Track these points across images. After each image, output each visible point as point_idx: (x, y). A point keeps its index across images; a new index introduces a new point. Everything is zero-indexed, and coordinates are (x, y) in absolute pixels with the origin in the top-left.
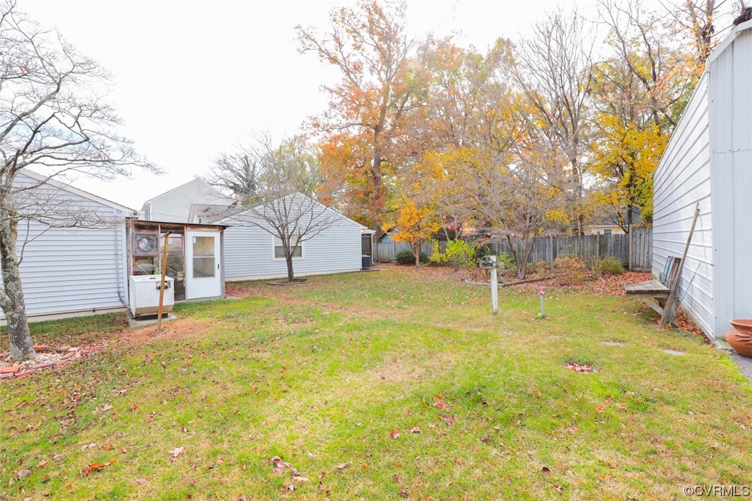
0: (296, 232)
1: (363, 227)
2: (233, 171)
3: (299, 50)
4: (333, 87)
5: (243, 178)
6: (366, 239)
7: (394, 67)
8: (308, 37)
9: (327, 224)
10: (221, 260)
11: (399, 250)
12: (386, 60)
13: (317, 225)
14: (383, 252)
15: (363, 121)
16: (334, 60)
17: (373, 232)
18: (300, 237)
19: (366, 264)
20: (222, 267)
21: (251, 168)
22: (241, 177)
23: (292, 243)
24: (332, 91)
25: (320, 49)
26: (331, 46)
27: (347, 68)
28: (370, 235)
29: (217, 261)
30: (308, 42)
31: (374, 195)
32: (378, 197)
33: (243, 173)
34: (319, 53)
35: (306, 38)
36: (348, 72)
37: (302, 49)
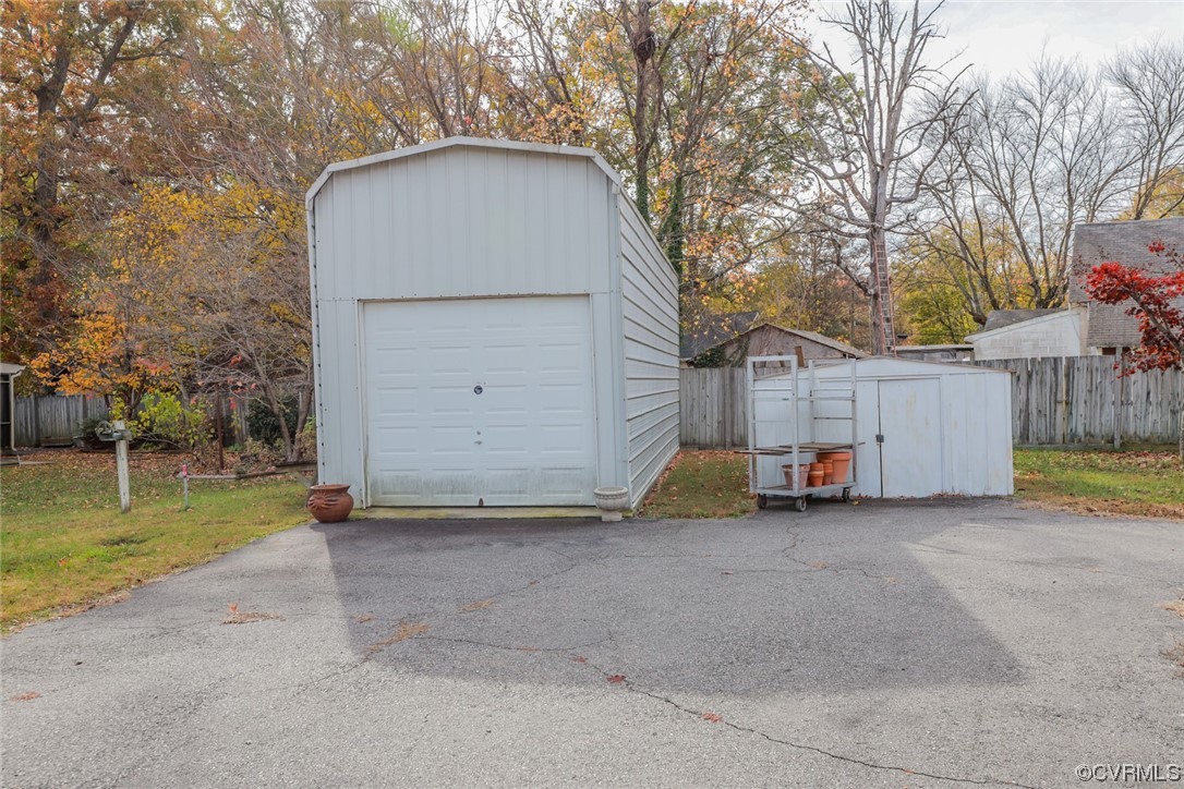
14: (53, 421)
17: (14, 369)
31: (31, 272)
32: (44, 278)
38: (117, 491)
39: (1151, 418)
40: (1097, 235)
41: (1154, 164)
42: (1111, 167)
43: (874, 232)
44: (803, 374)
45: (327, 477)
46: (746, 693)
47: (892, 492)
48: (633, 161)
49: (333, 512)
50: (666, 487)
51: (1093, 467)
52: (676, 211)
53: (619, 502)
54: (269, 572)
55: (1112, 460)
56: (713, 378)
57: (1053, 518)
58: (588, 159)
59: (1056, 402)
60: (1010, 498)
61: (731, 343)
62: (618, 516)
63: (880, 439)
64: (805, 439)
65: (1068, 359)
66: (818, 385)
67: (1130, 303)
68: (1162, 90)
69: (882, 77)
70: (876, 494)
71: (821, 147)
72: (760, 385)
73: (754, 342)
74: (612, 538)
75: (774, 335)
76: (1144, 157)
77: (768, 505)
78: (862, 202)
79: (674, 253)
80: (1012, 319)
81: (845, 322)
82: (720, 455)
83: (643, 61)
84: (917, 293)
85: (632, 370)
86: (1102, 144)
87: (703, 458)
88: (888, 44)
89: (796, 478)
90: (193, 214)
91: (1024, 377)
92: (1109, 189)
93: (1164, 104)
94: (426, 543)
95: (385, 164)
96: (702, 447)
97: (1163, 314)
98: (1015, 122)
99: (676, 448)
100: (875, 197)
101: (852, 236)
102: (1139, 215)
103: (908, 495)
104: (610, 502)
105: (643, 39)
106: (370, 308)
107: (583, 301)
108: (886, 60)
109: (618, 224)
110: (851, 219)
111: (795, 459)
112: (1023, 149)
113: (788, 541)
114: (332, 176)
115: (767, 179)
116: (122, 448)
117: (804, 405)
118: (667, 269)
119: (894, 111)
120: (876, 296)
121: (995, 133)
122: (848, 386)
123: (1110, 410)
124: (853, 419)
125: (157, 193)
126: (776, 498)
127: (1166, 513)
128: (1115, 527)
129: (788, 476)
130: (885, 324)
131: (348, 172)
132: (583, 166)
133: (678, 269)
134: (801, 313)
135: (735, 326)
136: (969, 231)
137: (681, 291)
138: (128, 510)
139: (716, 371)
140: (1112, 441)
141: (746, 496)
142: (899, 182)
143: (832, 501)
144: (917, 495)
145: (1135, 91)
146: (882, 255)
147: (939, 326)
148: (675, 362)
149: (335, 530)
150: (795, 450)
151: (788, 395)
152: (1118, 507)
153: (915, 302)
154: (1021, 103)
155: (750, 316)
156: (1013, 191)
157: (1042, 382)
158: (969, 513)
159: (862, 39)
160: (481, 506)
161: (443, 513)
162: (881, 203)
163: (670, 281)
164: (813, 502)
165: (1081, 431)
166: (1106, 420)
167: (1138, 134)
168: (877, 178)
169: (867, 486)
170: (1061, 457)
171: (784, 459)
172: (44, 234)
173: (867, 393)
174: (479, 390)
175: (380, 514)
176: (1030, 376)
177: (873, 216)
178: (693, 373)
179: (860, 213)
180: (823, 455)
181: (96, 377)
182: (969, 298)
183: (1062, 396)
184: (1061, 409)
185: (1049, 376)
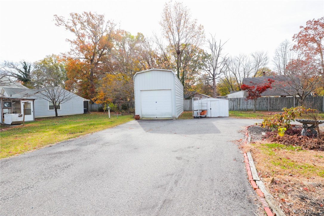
0: (58, 101)
1: (84, 99)
2: (17, 69)
3: (56, 24)
4: (72, 40)
5: (23, 73)
6: (86, 103)
7: (98, 38)
8: (60, 20)
9: (69, 98)
10: (33, 109)
11: (99, 106)
12: (95, 35)
13: (66, 99)
14: (94, 108)
15: (85, 57)
16: (73, 31)
18: (60, 102)
19: (86, 111)
20: (34, 112)
21: (28, 68)
22: (22, 72)
23: (57, 104)
24: (72, 42)
25: (66, 26)
26: (71, 24)
27: (78, 35)
28: (88, 101)
29: (32, 110)
30: (60, 22)
31: (90, 86)
32: (92, 87)
33: (23, 70)
34: (65, 27)
35: (59, 20)
36: (79, 37)
37: (57, 24)
38: (108, 116)
39: (251, 107)
40: (246, 80)
41: (257, 68)
42: (251, 69)
43: (214, 79)
44: (200, 100)
45: (136, 114)
46: (190, 134)
47: (212, 116)
48: (177, 68)
49: (137, 118)
50: (181, 116)
51: (241, 113)
52: (183, 76)
53: (175, 117)
54: (132, 125)
55: (244, 112)
56: (189, 101)
57: (233, 119)
58: (171, 71)
59: (238, 104)
60: (228, 117)
61: (191, 96)
62: (175, 119)
63: (211, 109)
64: (200, 109)
65: (240, 98)
66: (202, 102)
67: (247, 90)
68: (258, 57)
69: (215, 55)
70: (210, 117)
71: (206, 66)
72: (194, 102)
73: (195, 96)
74: (174, 121)
75: (198, 95)
76: (256, 67)
77: (195, 118)
78: (212, 74)
79: (183, 83)
80: (234, 92)
81: (210, 93)
82: (189, 112)
83: (178, 55)
84: (221, 88)
85: (177, 100)
86: (249, 65)
87: (187, 112)
88: (216, 50)
89: (199, 114)
90: (114, 78)
91: (233, 101)
92: (250, 72)
93: (259, 59)
94: (150, 122)
95: (142, 73)
96: (187, 111)
97: (251, 92)
98: (236, 62)
99: (183, 111)
100: (214, 73)
101: (210, 80)
102: (255, 76)
103: (214, 117)
104: (174, 117)
105: (178, 51)
106: (142, 91)
107: (170, 90)
108: (215, 53)
109: (175, 80)
110: (210, 77)
111: (199, 111)
112: (237, 66)
113: (197, 121)
114: (137, 74)
115: (198, 70)
116: (109, 110)
117: (200, 104)
118: (182, 85)
119: (217, 60)
120: (214, 89)
121: (233, 63)
122: (206, 102)
123: (245, 105)
124: (207, 106)
125: (108, 75)
126: (196, 117)
127: (247, 118)
128: (240, 120)
129: (198, 114)
130: (215, 93)
131: (139, 73)
132: (170, 72)
133: (183, 85)
134: (203, 91)
135: (192, 93)
136: (229, 78)
137: (184, 88)
138: (110, 119)
139: (189, 100)
140: (245, 110)
141: (192, 117)
142: (218, 71)
143: (204, 117)
144: (216, 117)
145: (254, 57)
146: (215, 82)
147: (225, 93)
148: (183, 99)
149: (138, 120)
150: (199, 110)
151: (198, 103)
152: (241, 117)
153: (221, 90)
154: (237, 59)
155: (195, 92)
156: (236, 72)
157: (236, 101)
158: (222, 118)
159: (212, 50)
160: (157, 118)
161: (152, 119)
162: (215, 74)
163: (182, 87)
164: (201, 117)
165: (241, 109)
166: (245, 107)
167: (255, 64)
168: (214, 70)
169: (209, 115)
170: (237, 112)
171: (197, 111)
172: (92, 80)
173: (209, 103)
174: (156, 102)
175: (143, 119)
176: (234, 101)
177: (213, 76)
178: (186, 100)
179: (212, 76)
180: (203, 111)
181: (100, 101)
182: (229, 89)
183: (239, 103)
184: (238, 105)
185: (237, 101)
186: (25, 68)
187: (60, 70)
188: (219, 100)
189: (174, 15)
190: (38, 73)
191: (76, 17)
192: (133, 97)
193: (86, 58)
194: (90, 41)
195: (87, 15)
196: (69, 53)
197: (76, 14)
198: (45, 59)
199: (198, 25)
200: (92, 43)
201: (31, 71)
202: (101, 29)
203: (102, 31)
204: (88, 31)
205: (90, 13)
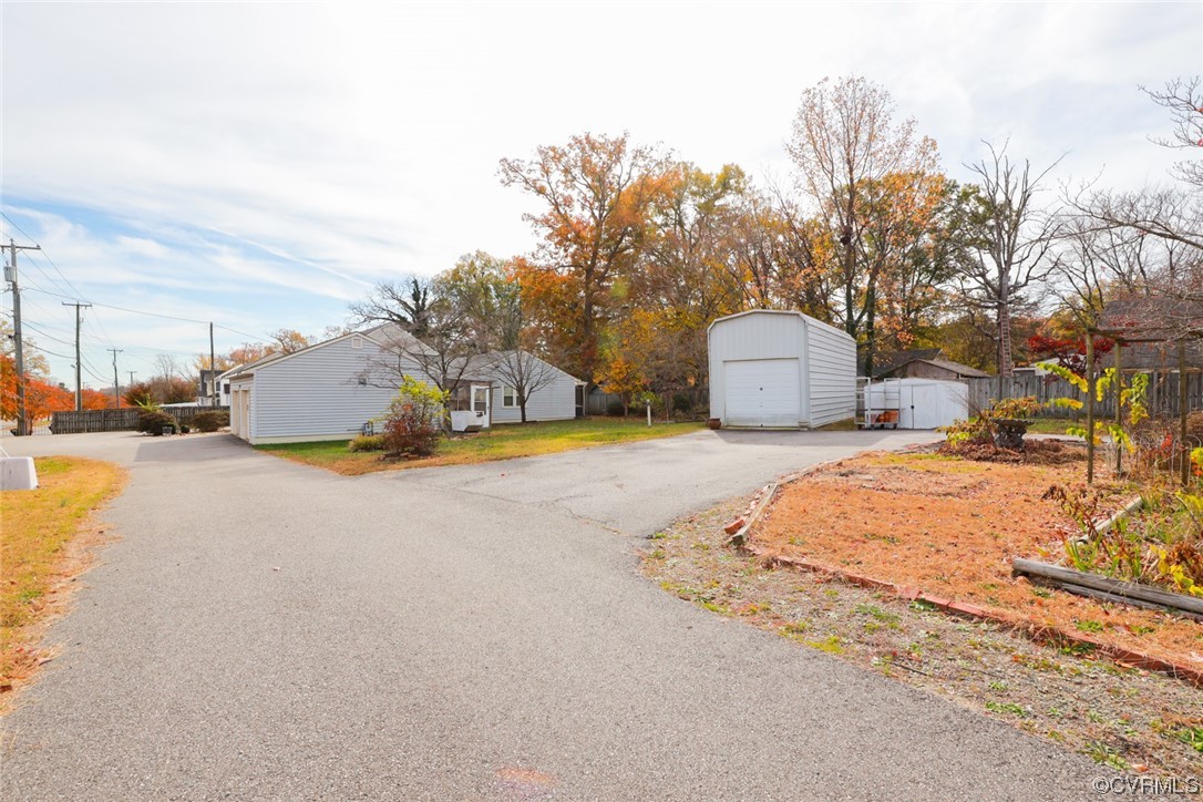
0: (529, 385)
1: (577, 380)
2: (400, 301)
3: (503, 183)
4: (538, 216)
5: (412, 310)
6: (579, 389)
8: (513, 170)
10: (490, 406)
11: (610, 401)
12: (599, 197)
14: (594, 404)
15: (573, 261)
16: (541, 191)
17: (585, 384)
19: (579, 411)
21: (422, 296)
24: (536, 221)
25: (525, 181)
26: (537, 174)
30: (512, 174)
33: (411, 303)
34: (524, 184)
35: (511, 169)
36: (557, 205)
37: (506, 181)
43: (1000, 306)
44: (882, 384)
45: (713, 416)
47: (917, 426)
49: (715, 425)
53: (806, 424)
58: (798, 315)
62: (806, 430)
63: (913, 407)
66: (888, 388)
70: (910, 427)
78: (993, 288)
89: (870, 419)
100: (1000, 285)
104: (803, 424)
106: (727, 363)
107: (795, 361)
114: (717, 322)
116: (649, 408)
120: (1000, 340)
122: (897, 388)
124: (900, 400)
129: (868, 418)
138: (651, 427)
144: (926, 428)
146: (1005, 317)
149: (717, 430)
150: (878, 410)
151: (874, 391)
160: (762, 426)
161: (749, 428)
162: (1004, 288)
168: (1003, 274)
169: (906, 424)
172: (588, 327)
173: (906, 392)
174: (761, 389)
175: (729, 427)
177: (999, 296)
180: (886, 412)
181: (617, 386)
185: (1037, 383)
186: (416, 296)
187: (493, 293)
188: (935, 384)
189: (835, 121)
190: (440, 307)
191: (551, 156)
192: (703, 377)
193: (575, 264)
194: (587, 214)
195: (580, 142)
196: (533, 255)
197: (553, 149)
198: (458, 266)
199: (916, 138)
200: (592, 220)
201: (427, 303)
202: (617, 178)
203: (619, 184)
204: (581, 190)
205: (587, 138)
